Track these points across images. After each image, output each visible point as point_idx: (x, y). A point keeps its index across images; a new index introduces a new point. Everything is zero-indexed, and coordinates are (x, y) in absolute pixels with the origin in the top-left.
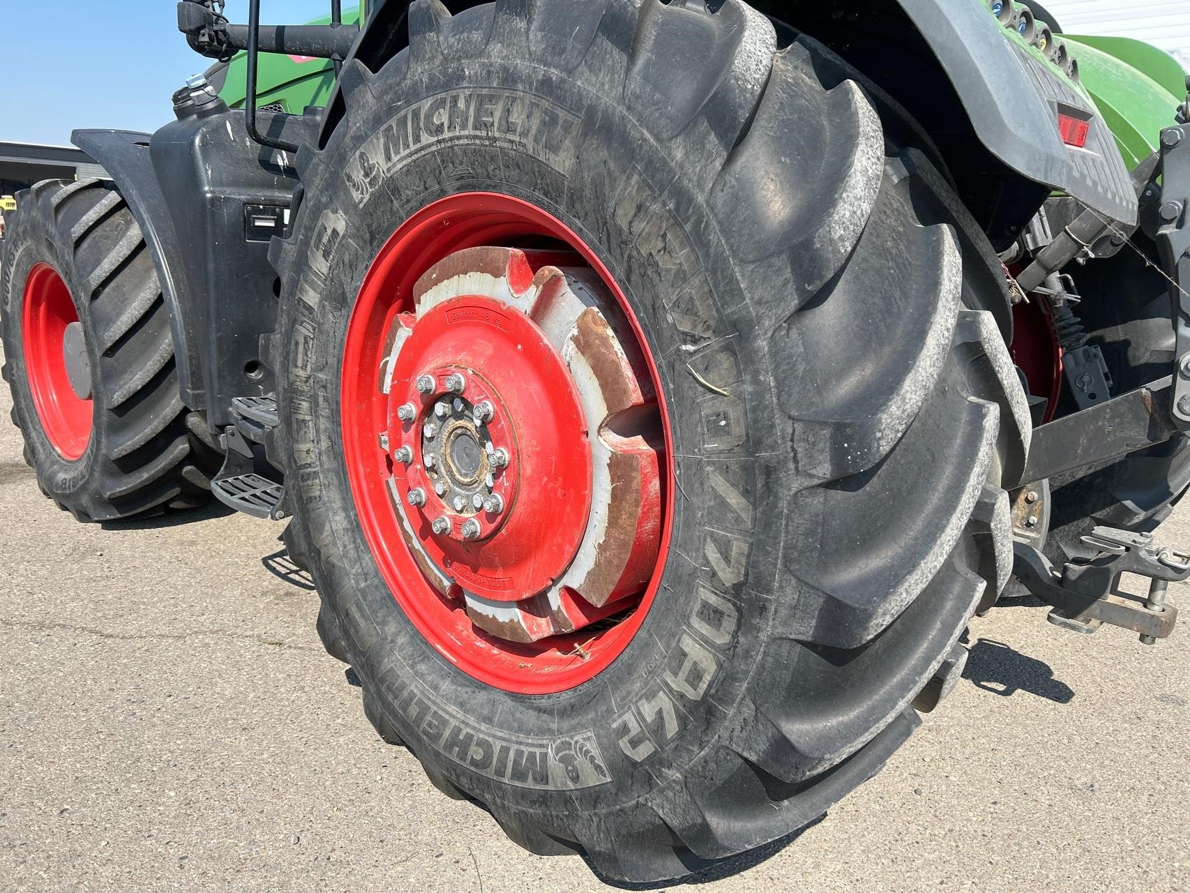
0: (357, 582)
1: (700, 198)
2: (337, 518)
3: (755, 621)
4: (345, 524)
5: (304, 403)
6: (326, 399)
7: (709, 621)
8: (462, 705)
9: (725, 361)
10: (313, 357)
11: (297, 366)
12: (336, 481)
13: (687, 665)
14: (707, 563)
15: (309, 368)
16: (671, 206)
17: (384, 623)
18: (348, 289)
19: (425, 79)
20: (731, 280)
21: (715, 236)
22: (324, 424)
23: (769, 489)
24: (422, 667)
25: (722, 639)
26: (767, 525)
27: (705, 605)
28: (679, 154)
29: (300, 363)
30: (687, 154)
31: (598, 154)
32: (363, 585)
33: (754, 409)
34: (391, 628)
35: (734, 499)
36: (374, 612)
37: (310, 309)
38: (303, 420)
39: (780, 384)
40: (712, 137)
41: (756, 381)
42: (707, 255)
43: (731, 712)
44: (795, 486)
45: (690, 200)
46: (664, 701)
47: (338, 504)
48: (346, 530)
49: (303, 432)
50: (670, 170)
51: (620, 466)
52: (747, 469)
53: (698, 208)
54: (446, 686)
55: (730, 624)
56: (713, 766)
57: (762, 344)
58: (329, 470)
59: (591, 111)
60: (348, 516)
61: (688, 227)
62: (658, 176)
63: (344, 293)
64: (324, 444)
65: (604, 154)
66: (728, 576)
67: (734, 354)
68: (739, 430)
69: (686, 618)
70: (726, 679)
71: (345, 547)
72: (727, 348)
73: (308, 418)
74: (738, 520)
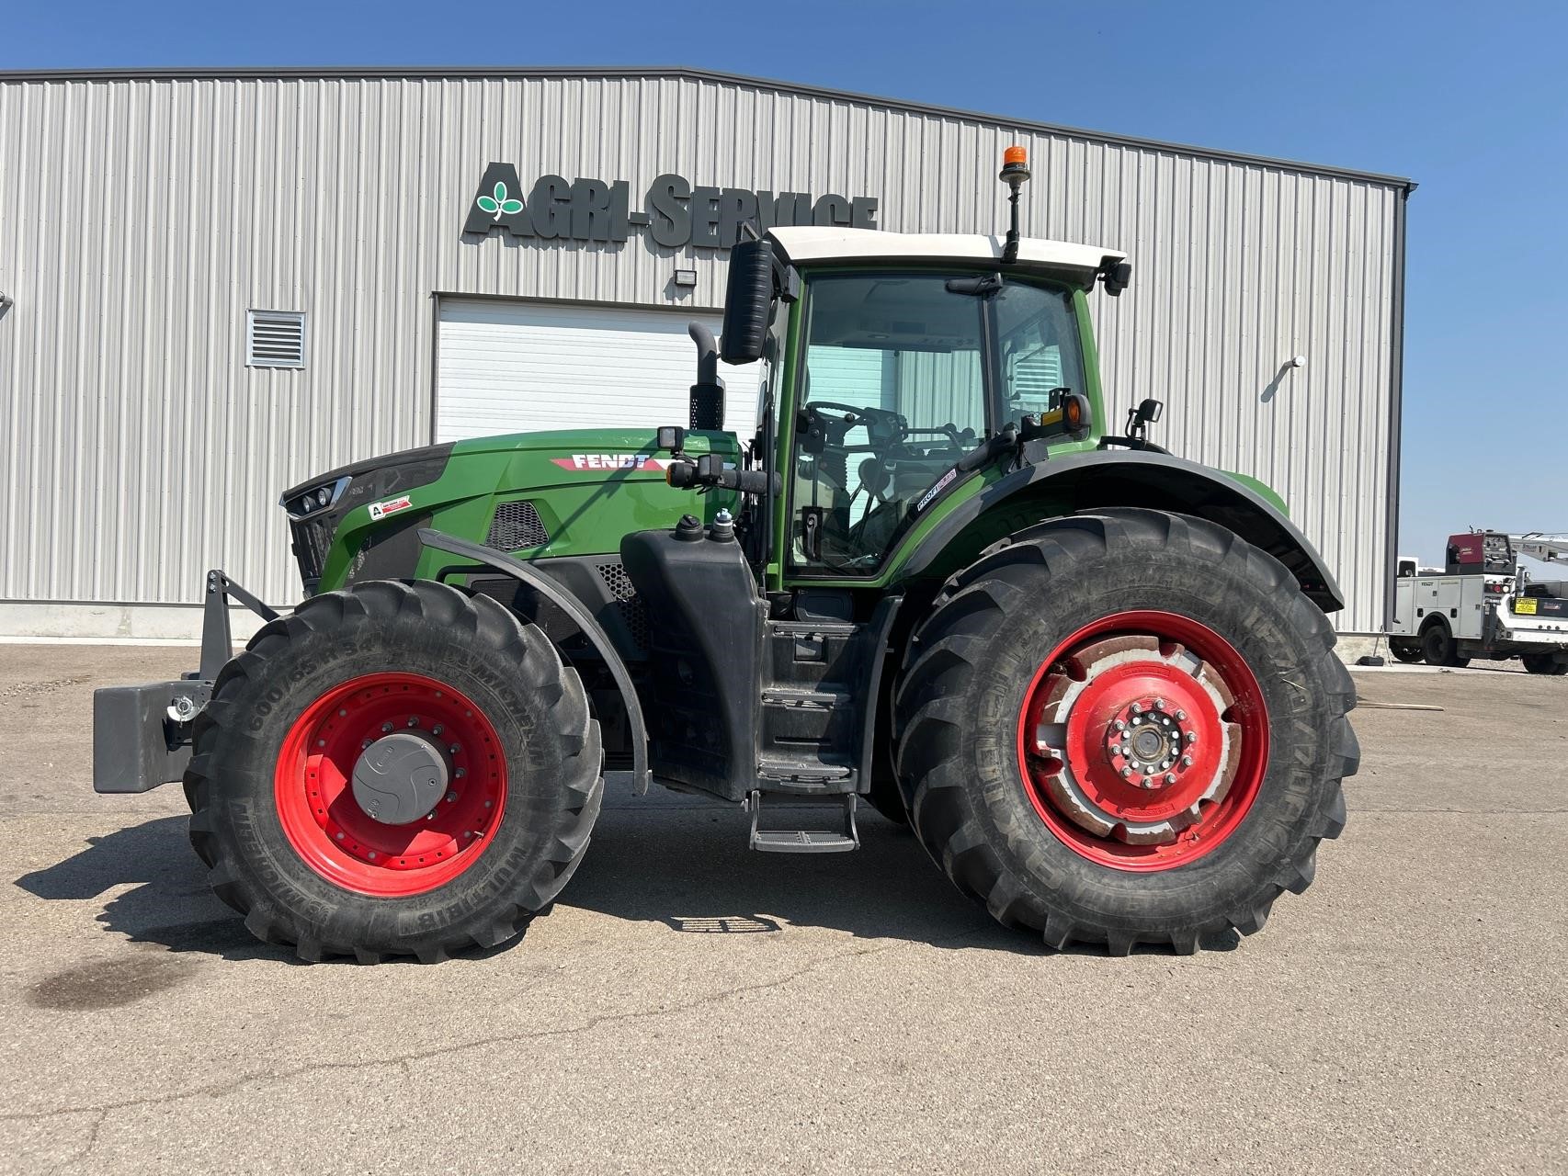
0: (1042, 846)
1: (1284, 616)
2: (1018, 810)
3: (1320, 777)
4: (1024, 812)
5: (992, 739)
6: (1007, 734)
7: (1299, 784)
8: (1145, 888)
9: (1301, 676)
10: (1001, 708)
11: (987, 716)
12: (1014, 787)
13: (1291, 807)
14: (1297, 760)
15: (998, 716)
16: (1273, 619)
17: (1068, 865)
18: (1033, 664)
19: (1121, 556)
20: (1302, 646)
21: (1292, 629)
22: (1005, 750)
23: (1321, 723)
24: (1106, 880)
25: (1306, 790)
26: (1323, 736)
27: (1297, 778)
28: (1274, 599)
29: (990, 713)
30: (1277, 600)
31: (1233, 598)
32: (1046, 847)
33: (1315, 693)
34: (1074, 867)
35: (1308, 730)
36: (1060, 861)
37: (1005, 679)
38: (988, 751)
39: (1323, 682)
40: (1287, 594)
41: (1314, 682)
42: (1291, 637)
43: (1311, 819)
44: (1331, 719)
45: (1281, 617)
46: (1278, 829)
47: (1017, 801)
48: (1025, 816)
49: (988, 759)
50: (1272, 606)
52: (1313, 717)
53: (1284, 620)
54: (1127, 884)
55: (1309, 782)
56: (1303, 848)
57: (1315, 668)
58: (1009, 780)
59: (1231, 581)
60: (1025, 807)
61: (1281, 627)
62: (1267, 607)
63: (1031, 667)
64: (1005, 763)
65: (1238, 598)
66: (1308, 762)
67: (1304, 673)
68: (1310, 702)
69: (1286, 788)
70: (1310, 805)
71: (1027, 827)
72: (1302, 671)
73: (993, 749)
74: (1311, 738)
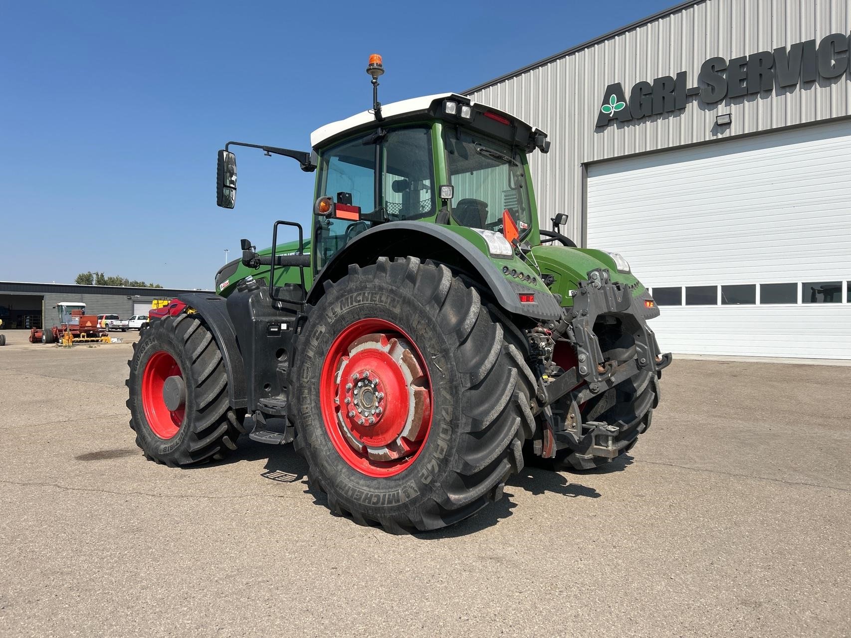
0: (326, 453)
1: (434, 319)
2: (318, 431)
3: (456, 430)
4: (321, 433)
5: (306, 391)
6: (314, 388)
7: (444, 433)
8: (368, 486)
9: (443, 360)
10: (310, 374)
11: (303, 378)
12: (317, 418)
13: (439, 448)
14: (443, 417)
15: (308, 378)
16: (427, 321)
17: (337, 466)
18: (324, 350)
19: (354, 287)
20: (443, 339)
21: (438, 328)
22: (313, 397)
23: (457, 392)
24: (353, 478)
25: (448, 438)
26: (457, 402)
27: (443, 429)
28: (428, 309)
29: (305, 377)
30: (430, 309)
31: (407, 309)
32: (328, 453)
33: (451, 371)
34: (340, 467)
35: (448, 397)
36: (333, 462)
37: (310, 358)
38: (305, 397)
39: (457, 364)
40: (436, 304)
41: (451, 364)
42: (436, 333)
43: (452, 459)
44: (463, 390)
45: (431, 320)
46: (434, 462)
47: (318, 426)
48: (321, 435)
49: (305, 401)
50: (426, 313)
51: (417, 394)
52: (451, 388)
53: (434, 321)
54: (362, 482)
55: (450, 432)
56: (449, 478)
57: (452, 354)
58: (315, 414)
59: (405, 298)
60: (322, 430)
61: (431, 327)
62: (423, 314)
63: (323, 352)
64: (313, 405)
65: (408, 309)
66: (448, 419)
67: (445, 357)
68: (448, 377)
69: (438, 434)
70: (450, 448)
71: (321, 441)
72: (443, 356)
73: (307, 396)
74: (450, 402)
